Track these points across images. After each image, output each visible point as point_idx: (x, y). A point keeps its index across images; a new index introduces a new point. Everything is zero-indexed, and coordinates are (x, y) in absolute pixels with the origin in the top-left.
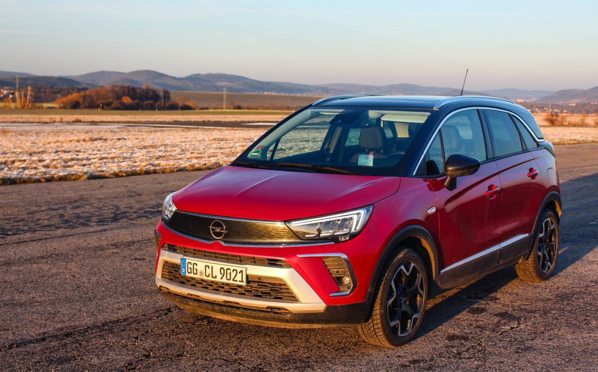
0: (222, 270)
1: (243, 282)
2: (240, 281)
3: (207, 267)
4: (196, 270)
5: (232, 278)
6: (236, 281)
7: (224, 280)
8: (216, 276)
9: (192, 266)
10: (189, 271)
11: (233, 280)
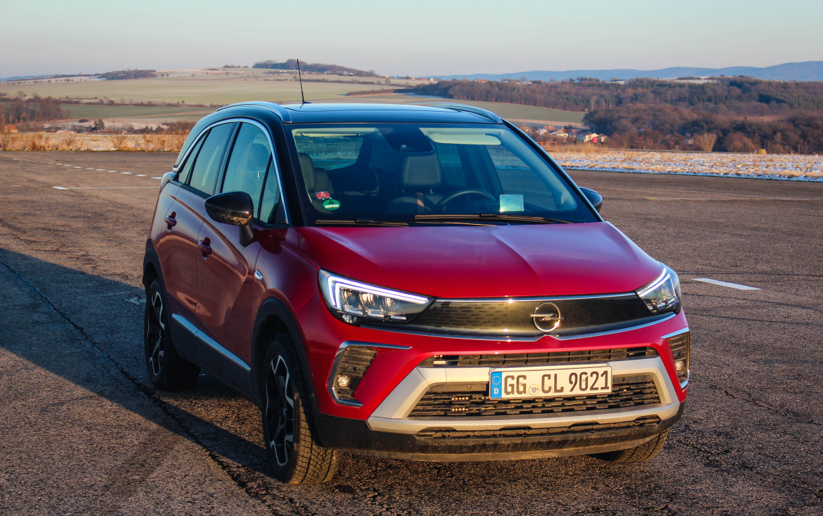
0: (573, 377)
1: (608, 388)
2: (602, 388)
3: (546, 378)
4: (524, 385)
5: (590, 386)
6: (597, 389)
7: (577, 392)
8: (562, 388)
9: (514, 382)
10: (509, 389)
11: (592, 388)
